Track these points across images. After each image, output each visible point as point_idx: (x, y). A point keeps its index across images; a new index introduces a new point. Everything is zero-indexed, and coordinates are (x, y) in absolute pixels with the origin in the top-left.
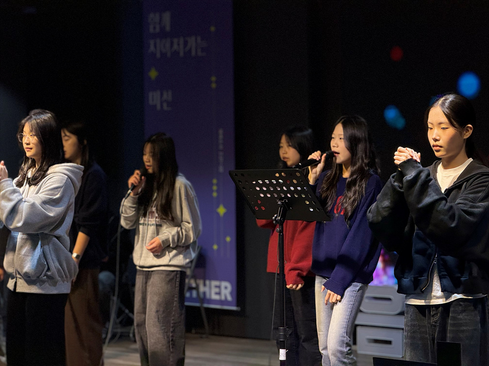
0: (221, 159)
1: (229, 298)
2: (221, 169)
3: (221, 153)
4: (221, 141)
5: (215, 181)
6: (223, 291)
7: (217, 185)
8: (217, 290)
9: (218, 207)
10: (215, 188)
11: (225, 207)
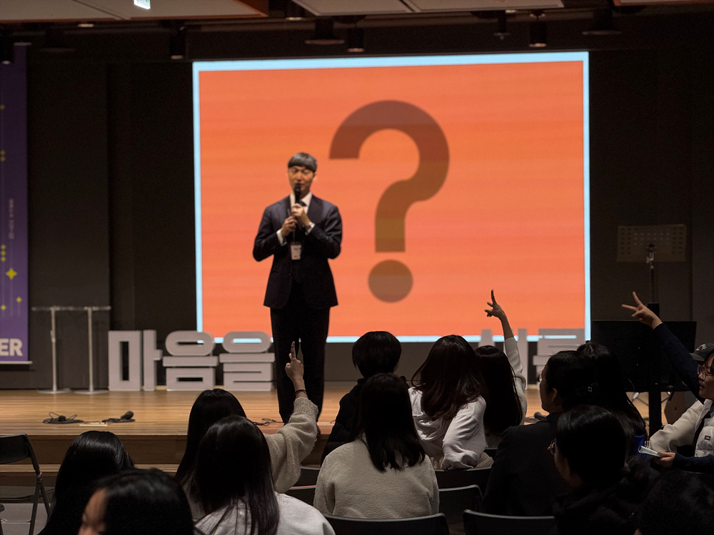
0: (12, 227)
1: (20, 354)
2: (11, 236)
3: (12, 222)
4: (11, 211)
5: (3, 247)
6: (12, 348)
7: (5, 250)
8: (6, 347)
9: (7, 270)
10: (3, 253)
11: (15, 270)
